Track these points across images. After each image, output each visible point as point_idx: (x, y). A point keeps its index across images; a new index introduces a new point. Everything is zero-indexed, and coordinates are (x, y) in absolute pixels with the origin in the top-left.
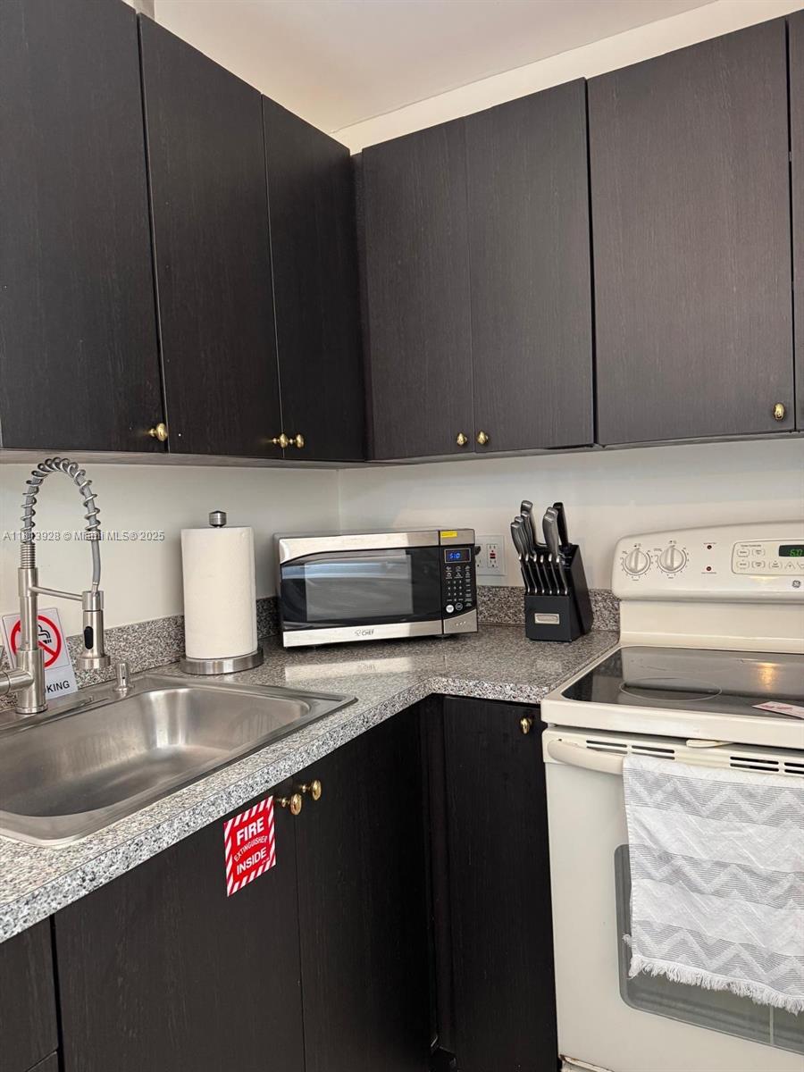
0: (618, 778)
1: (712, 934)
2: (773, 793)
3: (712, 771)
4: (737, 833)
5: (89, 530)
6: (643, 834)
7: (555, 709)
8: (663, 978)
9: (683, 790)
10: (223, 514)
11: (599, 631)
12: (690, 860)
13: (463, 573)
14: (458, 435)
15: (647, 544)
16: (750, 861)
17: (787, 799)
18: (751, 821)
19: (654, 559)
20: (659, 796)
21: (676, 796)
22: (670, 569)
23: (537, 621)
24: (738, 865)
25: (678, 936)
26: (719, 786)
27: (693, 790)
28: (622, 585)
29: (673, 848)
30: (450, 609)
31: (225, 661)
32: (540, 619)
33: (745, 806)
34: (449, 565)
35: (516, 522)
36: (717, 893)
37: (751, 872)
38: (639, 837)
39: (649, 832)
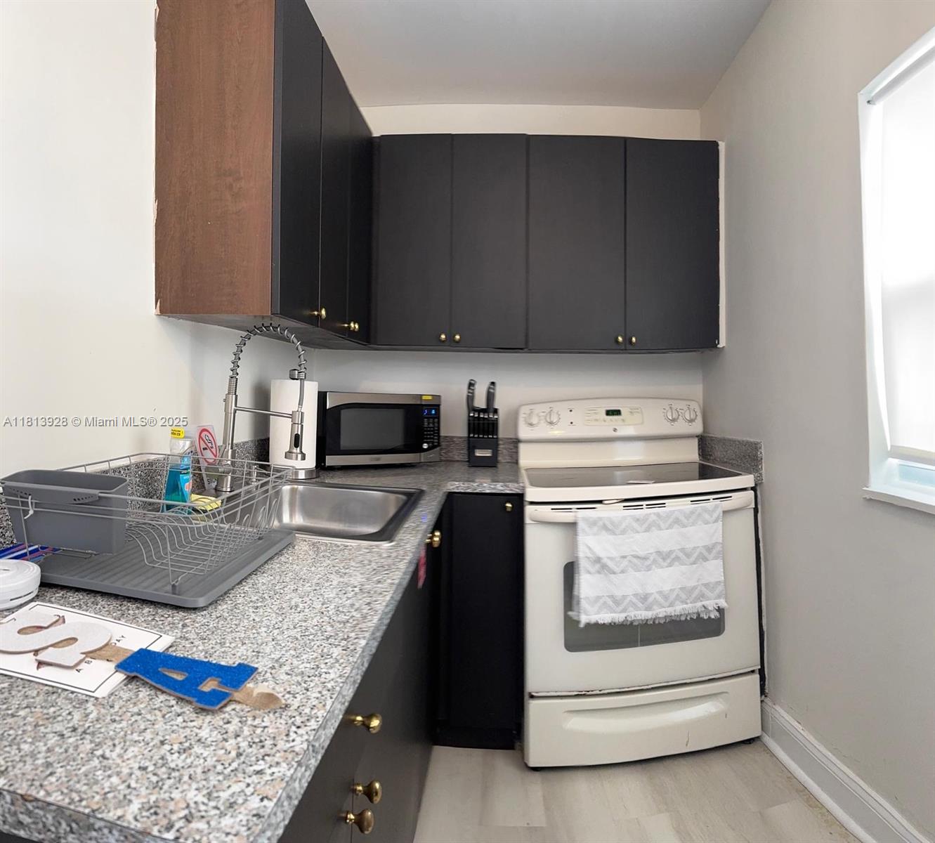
1: (618, 593)
2: (647, 517)
3: (618, 512)
4: (632, 540)
6: (587, 551)
7: (532, 494)
9: (608, 523)
12: (611, 559)
13: (433, 424)
14: (441, 335)
15: (539, 409)
16: (637, 552)
17: (654, 518)
18: (638, 532)
19: (542, 418)
20: (595, 529)
21: (605, 528)
22: (551, 423)
23: (477, 454)
24: (632, 555)
26: (625, 518)
27: (612, 523)
28: (524, 433)
29: (602, 554)
30: (425, 446)
32: (479, 453)
33: (635, 525)
36: (623, 572)
37: (637, 557)
39: (590, 548)
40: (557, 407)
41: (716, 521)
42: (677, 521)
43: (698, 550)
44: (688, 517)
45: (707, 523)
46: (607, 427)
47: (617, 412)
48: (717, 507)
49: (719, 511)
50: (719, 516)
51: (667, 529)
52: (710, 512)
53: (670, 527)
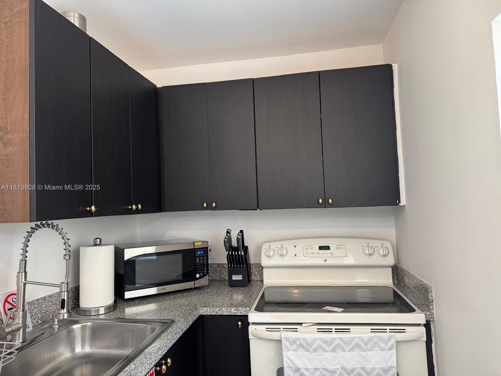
0: (280, 341)
2: (333, 339)
4: (322, 356)
5: (66, 255)
6: (289, 362)
7: (254, 317)
9: (303, 343)
10: (100, 239)
11: (254, 281)
12: (307, 370)
13: (203, 260)
14: (204, 203)
15: (274, 245)
16: (326, 366)
17: (338, 341)
18: (326, 351)
19: (276, 252)
20: (295, 346)
21: (301, 345)
22: (282, 255)
23: (233, 279)
24: (322, 368)
26: (315, 340)
27: (307, 343)
28: (265, 262)
29: (300, 366)
30: (198, 276)
31: (100, 309)
32: (235, 278)
33: (324, 346)
34: (198, 257)
35: (225, 238)
37: (327, 370)
38: (288, 363)
39: (291, 361)
40: (286, 244)
41: (391, 349)
42: (357, 346)
43: (376, 371)
44: (366, 344)
45: (383, 350)
46: (320, 258)
47: (328, 248)
48: (390, 337)
49: (392, 342)
50: (393, 345)
51: (350, 351)
52: (386, 342)
53: (352, 350)
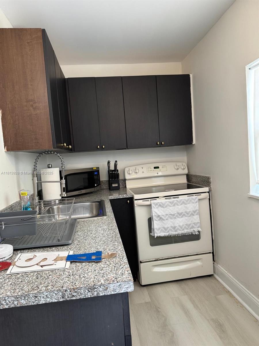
0: (150, 206)
1: (166, 226)
2: (173, 201)
3: (163, 200)
4: (169, 209)
7: (136, 197)
8: (160, 237)
10: (51, 165)
12: (163, 215)
13: (98, 177)
14: (98, 146)
15: (131, 168)
16: (171, 213)
17: (175, 202)
18: (171, 206)
19: (133, 171)
20: (157, 206)
21: (160, 205)
22: (136, 173)
23: (113, 186)
24: (169, 214)
25: (161, 229)
26: (166, 202)
27: (162, 204)
28: (127, 177)
29: (160, 214)
30: (96, 185)
33: (170, 204)
34: (95, 175)
36: (167, 219)
37: (171, 215)
38: (154, 214)
39: (156, 213)
40: (137, 167)
41: (196, 202)
42: (183, 202)
43: (191, 212)
44: (187, 201)
45: (193, 203)
46: (155, 173)
47: (158, 167)
48: (196, 198)
49: (197, 200)
50: (197, 201)
51: (180, 205)
52: (194, 200)
53: (181, 204)
